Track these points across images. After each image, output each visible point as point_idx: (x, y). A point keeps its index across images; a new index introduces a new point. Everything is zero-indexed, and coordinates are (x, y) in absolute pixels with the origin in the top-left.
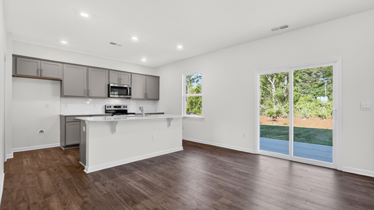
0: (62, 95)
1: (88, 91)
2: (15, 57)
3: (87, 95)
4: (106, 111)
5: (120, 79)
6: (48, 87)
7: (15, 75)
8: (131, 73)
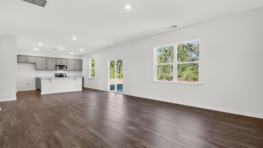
0: (36, 70)
1: (47, 67)
2: (18, 56)
3: (46, 69)
4: (56, 76)
5: (61, 62)
6: (30, 66)
7: (18, 62)
8: (67, 59)
